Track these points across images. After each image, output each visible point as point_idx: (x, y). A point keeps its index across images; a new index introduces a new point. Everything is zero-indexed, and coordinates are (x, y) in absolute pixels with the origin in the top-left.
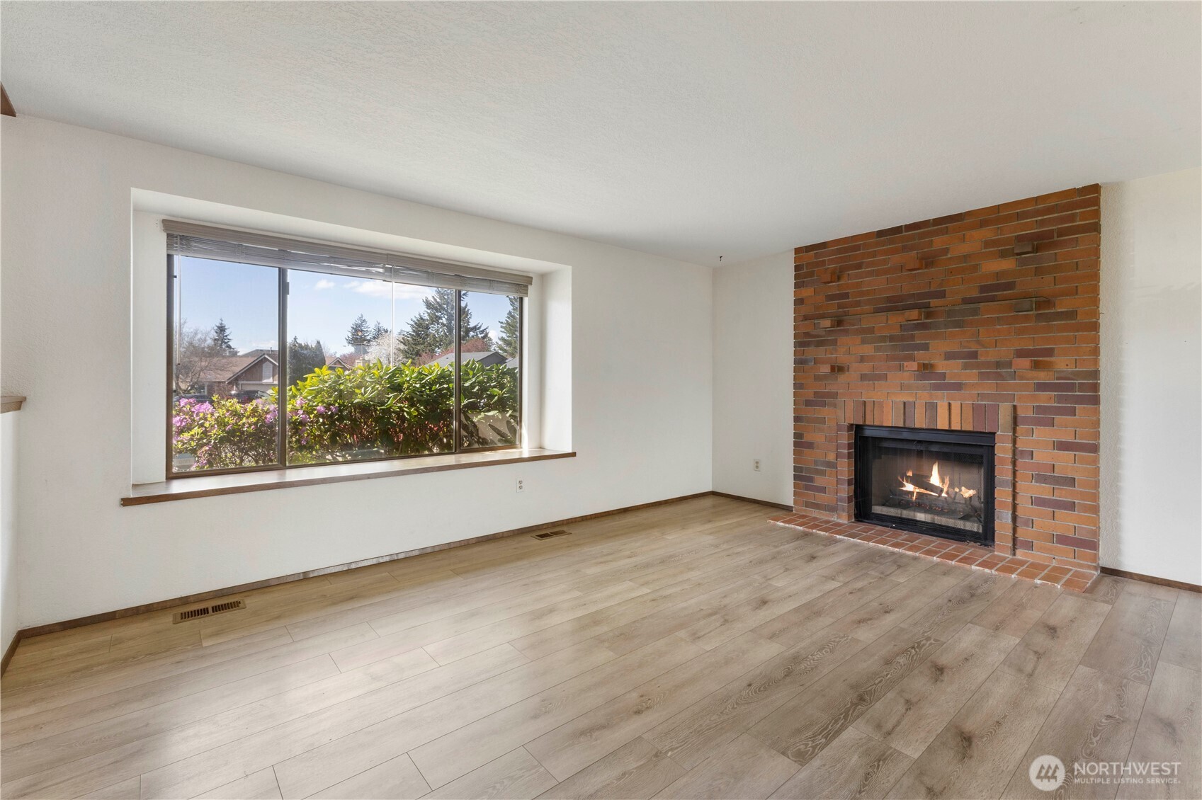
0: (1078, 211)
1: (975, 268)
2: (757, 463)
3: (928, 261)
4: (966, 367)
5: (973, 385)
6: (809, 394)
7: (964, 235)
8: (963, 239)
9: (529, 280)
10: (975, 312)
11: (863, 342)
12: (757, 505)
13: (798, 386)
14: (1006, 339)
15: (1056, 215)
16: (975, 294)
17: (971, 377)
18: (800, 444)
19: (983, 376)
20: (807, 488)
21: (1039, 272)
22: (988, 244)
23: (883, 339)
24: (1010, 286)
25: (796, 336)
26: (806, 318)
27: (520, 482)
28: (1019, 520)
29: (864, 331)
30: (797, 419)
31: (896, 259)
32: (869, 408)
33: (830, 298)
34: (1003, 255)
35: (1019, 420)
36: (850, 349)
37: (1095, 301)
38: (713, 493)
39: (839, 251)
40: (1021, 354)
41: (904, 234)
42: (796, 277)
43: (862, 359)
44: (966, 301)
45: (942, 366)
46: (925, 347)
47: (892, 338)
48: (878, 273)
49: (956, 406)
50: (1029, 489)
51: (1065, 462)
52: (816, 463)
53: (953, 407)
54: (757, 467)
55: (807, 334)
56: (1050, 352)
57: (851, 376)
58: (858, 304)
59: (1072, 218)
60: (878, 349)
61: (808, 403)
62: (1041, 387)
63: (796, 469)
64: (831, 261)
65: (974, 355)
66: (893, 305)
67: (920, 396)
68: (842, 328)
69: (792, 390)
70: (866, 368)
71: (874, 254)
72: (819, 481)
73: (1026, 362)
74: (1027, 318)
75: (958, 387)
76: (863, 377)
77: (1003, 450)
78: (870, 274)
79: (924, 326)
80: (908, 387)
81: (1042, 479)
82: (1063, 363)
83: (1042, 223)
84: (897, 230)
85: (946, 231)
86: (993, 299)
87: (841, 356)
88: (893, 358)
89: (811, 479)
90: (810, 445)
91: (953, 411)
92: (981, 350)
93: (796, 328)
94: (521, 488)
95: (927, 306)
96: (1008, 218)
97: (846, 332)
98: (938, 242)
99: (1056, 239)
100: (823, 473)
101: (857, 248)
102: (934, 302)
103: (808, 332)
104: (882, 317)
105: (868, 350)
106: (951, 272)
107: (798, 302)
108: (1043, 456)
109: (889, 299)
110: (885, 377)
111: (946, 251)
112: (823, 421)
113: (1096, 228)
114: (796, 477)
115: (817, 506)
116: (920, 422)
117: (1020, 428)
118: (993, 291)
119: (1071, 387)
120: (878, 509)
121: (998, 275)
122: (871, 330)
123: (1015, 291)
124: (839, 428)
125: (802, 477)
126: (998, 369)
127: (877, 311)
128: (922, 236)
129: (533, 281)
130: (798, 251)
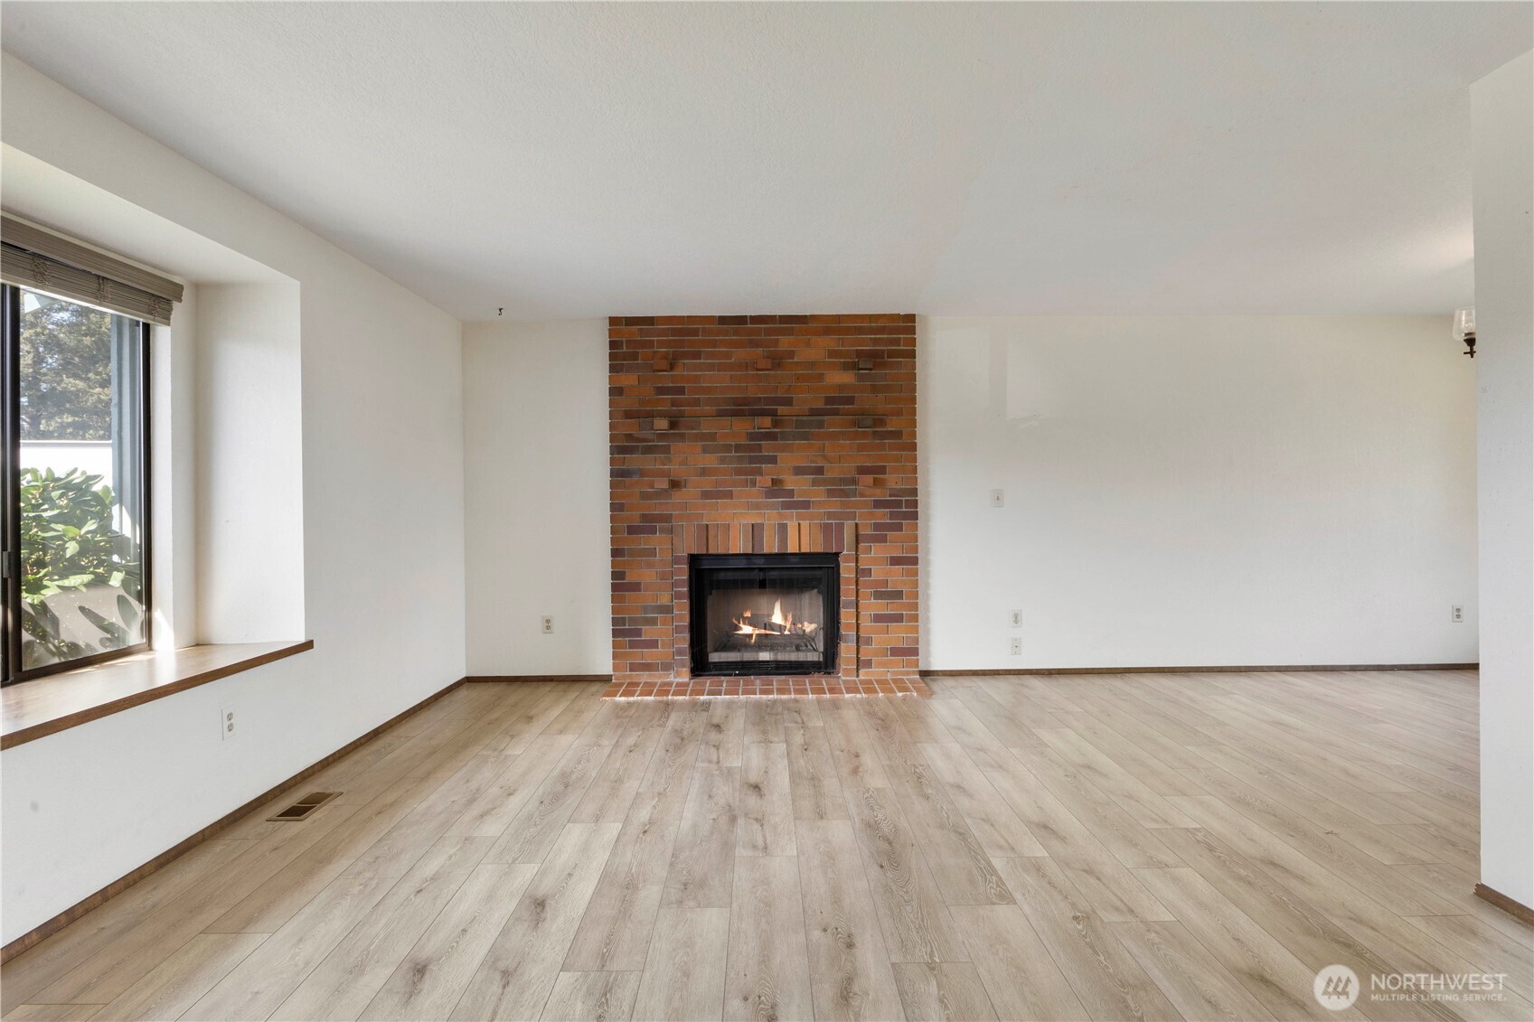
0: (901, 336)
1: (821, 377)
2: (548, 621)
3: (777, 361)
4: (814, 483)
5: (820, 502)
6: (634, 516)
7: (809, 339)
8: (808, 344)
9: (177, 291)
10: (821, 425)
11: (705, 450)
12: (553, 684)
13: (616, 507)
14: (849, 455)
15: (885, 336)
16: (821, 405)
17: (818, 494)
18: (621, 585)
19: (831, 493)
20: (633, 645)
21: (875, 389)
22: (832, 354)
23: (727, 448)
24: (850, 400)
25: (613, 438)
26: (628, 415)
27: (230, 717)
28: (861, 640)
29: (704, 437)
30: (616, 553)
31: (740, 354)
32: (711, 533)
33: (661, 391)
34: (847, 367)
35: (860, 538)
36: (687, 458)
37: (913, 423)
38: (469, 680)
39: (675, 332)
40: (863, 471)
41: (749, 326)
42: (612, 357)
43: (704, 472)
44: (814, 412)
45: (791, 482)
46: (773, 460)
47: (738, 448)
48: (721, 368)
49: (805, 524)
50: (871, 606)
51: (895, 577)
52: (645, 609)
53: (802, 526)
54: (548, 628)
55: (629, 437)
56: (882, 470)
57: (688, 495)
58: (696, 402)
59: (897, 342)
60: (722, 460)
61: (632, 530)
62: (878, 504)
63: (615, 621)
64: (661, 344)
65: (820, 470)
66: (741, 408)
67: (769, 518)
68: (677, 431)
69: (608, 513)
70: (708, 483)
71: (714, 344)
72: (648, 633)
73: (869, 479)
74: (864, 435)
75: (806, 505)
76: (706, 495)
77: (847, 570)
78: (711, 367)
79: (771, 436)
80: (757, 506)
81: (878, 595)
82: (893, 480)
83: (875, 341)
84: (741, 320)
85: (789, 332)
86: (835, 413)
87: (675, 468)
88: (739, 472)
89: (638, 633)
90: (635, 587)
91: (802, 532)
92: (827, 465)
93: (612, 427)
94: (230, 728)
95: (773, 413)
96: (848, 331)
97: (682, 437)
98: (785, 343)
99: (886, 359)
100: (653, 622)
101: (695, 332)
102: (782, 410)
103: (630, 434)
104: (726, 420)
105: (710, 460)
106: (798, 378)
107: (615, 391)
108: (878, 572)
109: (736, 401)
110: (730, 495)
111: (791, 354)
112: (652, 552)
113: (912, 355)
114: (615, 633)
115: (647, 667)
116: (770, 546)
117: (862, 545)
118: (837, 403)
119: (898, 504)
120: (715, 657)
121: (842, 387)
122: (712, 437)
123: (855, 406)
124: (676, 560)
125: (624, 631)
126: (842, 488)
127: (721, 414)
128: (768, 332)
129: (185, 293)
130: (614, 321)
